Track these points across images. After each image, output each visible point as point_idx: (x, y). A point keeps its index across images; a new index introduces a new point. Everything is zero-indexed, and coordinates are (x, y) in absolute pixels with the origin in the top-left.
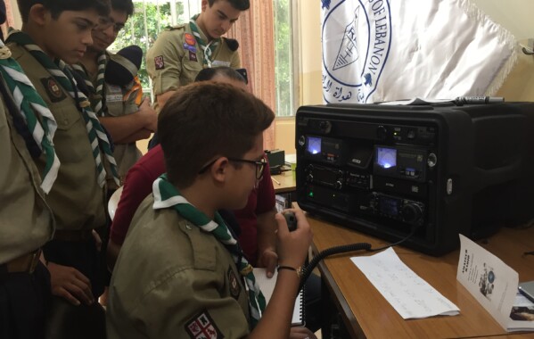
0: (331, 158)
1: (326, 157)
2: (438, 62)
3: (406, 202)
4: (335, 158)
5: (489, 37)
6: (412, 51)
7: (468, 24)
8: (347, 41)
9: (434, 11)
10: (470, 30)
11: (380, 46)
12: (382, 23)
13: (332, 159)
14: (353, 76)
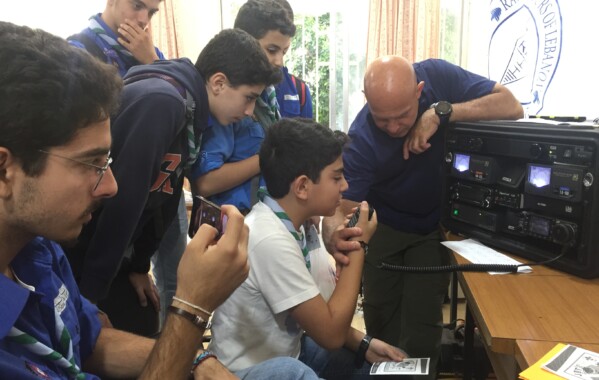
0: (479, 176)
1: (474, 175)
3: (558, 222)
4: (484, 176)
13: (481, 177)
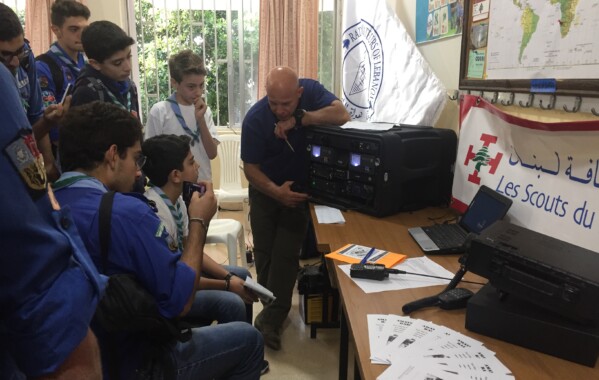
0: (326, 160)
1: (323, 159)
2: (408, 98)
3: (365, 187)
4: (328, 160)
5: (434, 86)
6: (394, 89)
7: (423, 76)
8: (360, 74)
9: (407, 64)
10: (423, 81)
11: (376, 82)
12: (378, 66)
14: (364, 101)
